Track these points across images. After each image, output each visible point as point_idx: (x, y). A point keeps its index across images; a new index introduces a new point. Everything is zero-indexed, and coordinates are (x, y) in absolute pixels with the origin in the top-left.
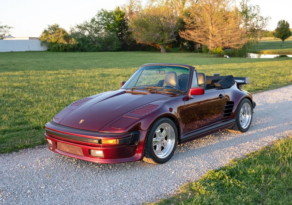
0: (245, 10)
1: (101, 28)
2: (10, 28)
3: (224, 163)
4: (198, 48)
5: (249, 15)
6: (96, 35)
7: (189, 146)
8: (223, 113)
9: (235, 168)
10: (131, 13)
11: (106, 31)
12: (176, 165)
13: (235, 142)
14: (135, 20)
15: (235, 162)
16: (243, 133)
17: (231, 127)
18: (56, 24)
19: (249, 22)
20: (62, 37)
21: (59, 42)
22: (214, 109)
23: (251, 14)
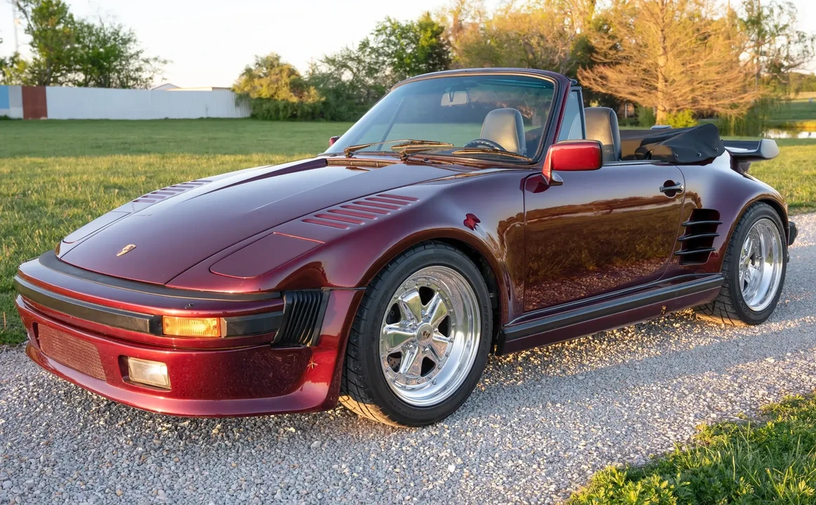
0: (756, 13)
1: (384, 62)
2: (165, 62)
3: (672, 438)
4: (628, 116)
5: (767, 29)
6: (371, 82)
7: (545, 365)
8: (680, 251)
9: (716, 466)
10: (459, 28)
11: (395, 70)
12: (474, 434)
13: (719, 358)
14: (468, 44)
15: (719, 438)
16: (752, 327)
17: (707, 301)
18: (272, 54)
19: (767, 45)
20: (286, 84)
21: (278, 97)
22: (650, 242)
23: (771, 24)
